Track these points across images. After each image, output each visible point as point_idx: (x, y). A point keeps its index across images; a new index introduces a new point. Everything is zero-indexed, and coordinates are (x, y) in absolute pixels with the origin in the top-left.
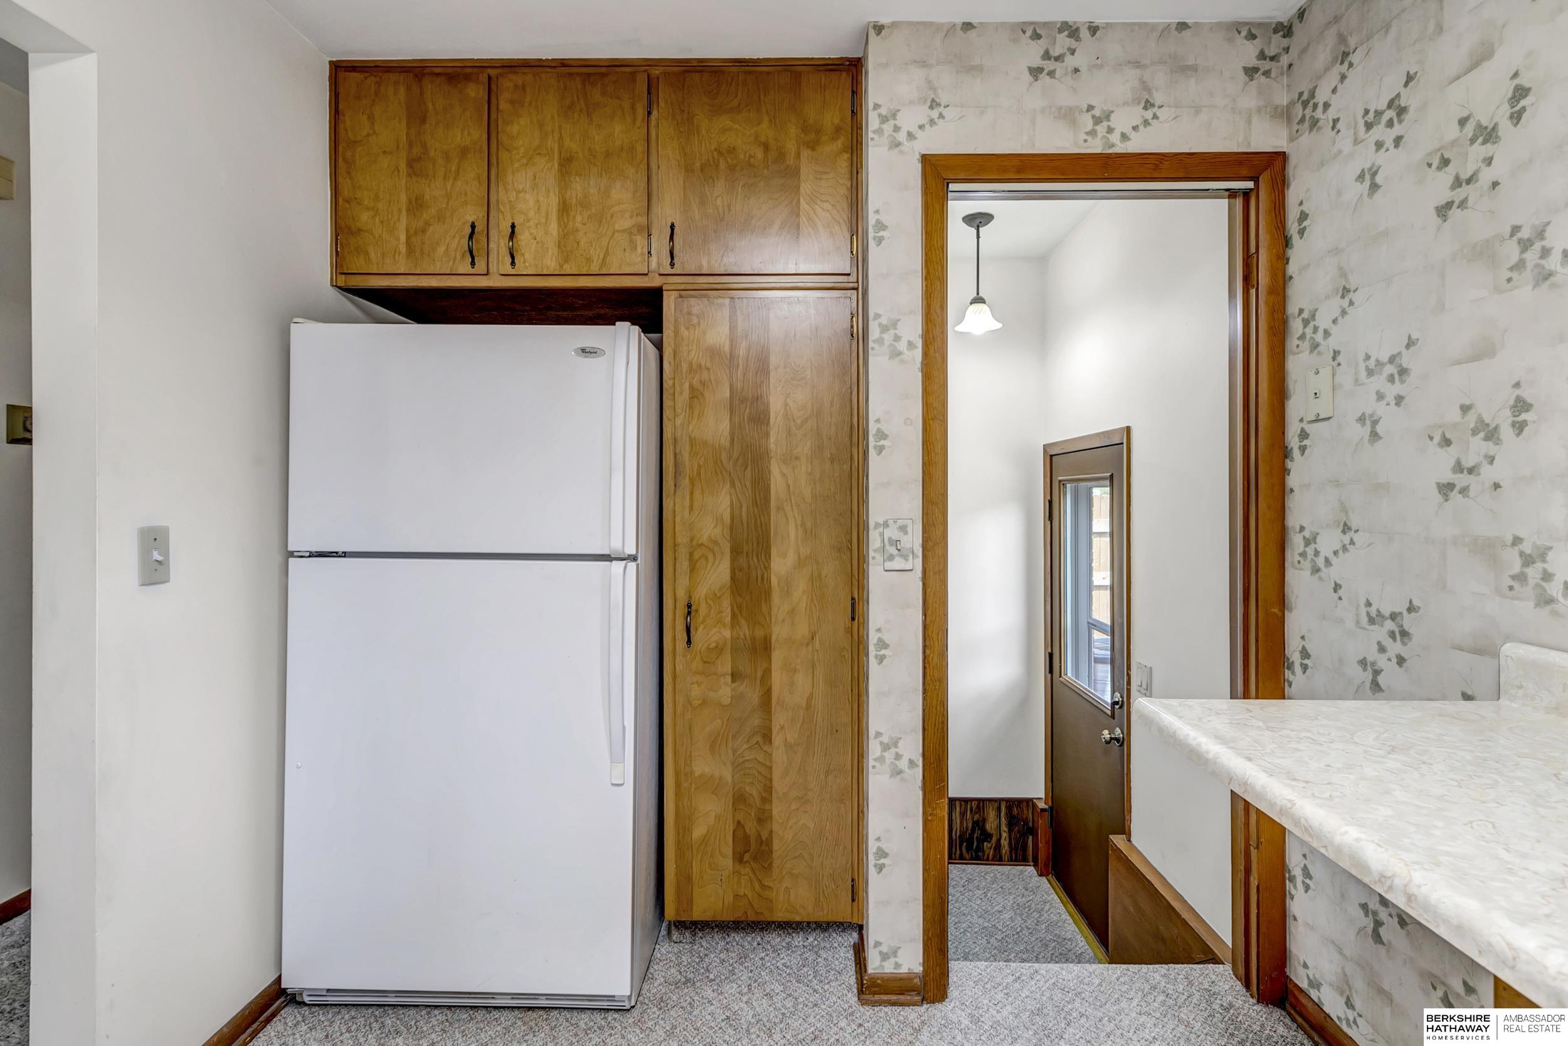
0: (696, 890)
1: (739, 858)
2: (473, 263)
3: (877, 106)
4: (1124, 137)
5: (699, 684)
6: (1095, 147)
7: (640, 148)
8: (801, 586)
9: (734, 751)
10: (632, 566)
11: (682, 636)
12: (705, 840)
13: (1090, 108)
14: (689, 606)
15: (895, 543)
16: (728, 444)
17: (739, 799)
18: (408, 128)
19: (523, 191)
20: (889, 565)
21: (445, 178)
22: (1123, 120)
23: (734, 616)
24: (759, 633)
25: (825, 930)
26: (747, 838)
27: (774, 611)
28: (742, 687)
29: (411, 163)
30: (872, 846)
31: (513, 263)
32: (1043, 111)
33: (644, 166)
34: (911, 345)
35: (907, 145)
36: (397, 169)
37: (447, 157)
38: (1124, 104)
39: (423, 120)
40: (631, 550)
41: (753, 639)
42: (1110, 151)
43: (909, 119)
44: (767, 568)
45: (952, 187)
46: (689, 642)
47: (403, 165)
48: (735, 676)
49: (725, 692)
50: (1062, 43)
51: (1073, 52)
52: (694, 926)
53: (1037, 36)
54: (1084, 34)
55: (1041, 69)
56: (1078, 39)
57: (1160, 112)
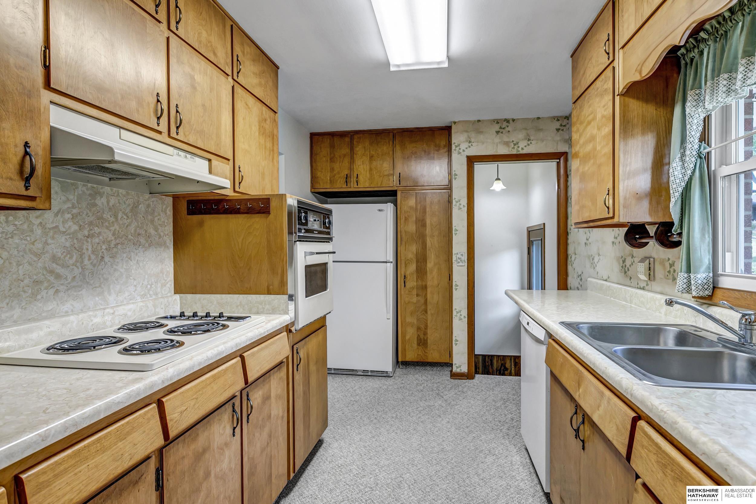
0: (407, 352)
1: (419, 345)
2: (347, 185)
3: (454, 143)
4: (522, 149)
5: (408, 297)
6: (514, 152)
7: (391, 153)
8: (435, 270)
9: (417, 316)
10: (392, 264)
11: (403, 284)
12: (409, 339)
13: (513, 141)
14: (405, 276)
15: (459, 258)
16: (415, 232)
17: (419, 329)
18: (330, 149)
19: (360, 165)
20: (458, 264)
21: (340, 162)
22: (522, 144)
23: (417, 279)
24: (424, 284)
25: (442, 366)
26: (421, 339)
27: (428, 278)
28: (419, 298)
29: (331, 159)
30: (454, 339)
31: (357, 185)
32: (500, 143)
33: (392, 158)
34: (464, 206)
35: (462, 153)
36: (327, 161)
37: (340, 157)
38: (522, 140)
39: (334, 147)
40: (391, 260)
41: (422, 285)
42: (518, 153)
43: (463, 146)
44: (426, 266)
45: (475, 163)
46: (405, 286)
47: (329, 159)
48: (417, 295)
49: (415, 299)
50: (505, 124)
51: (508, 126)
52: (406, 364)
53: (498, 123)
54: (511, 121)
55: (499, 132)
56: (509, 123)
57: (532, 142)
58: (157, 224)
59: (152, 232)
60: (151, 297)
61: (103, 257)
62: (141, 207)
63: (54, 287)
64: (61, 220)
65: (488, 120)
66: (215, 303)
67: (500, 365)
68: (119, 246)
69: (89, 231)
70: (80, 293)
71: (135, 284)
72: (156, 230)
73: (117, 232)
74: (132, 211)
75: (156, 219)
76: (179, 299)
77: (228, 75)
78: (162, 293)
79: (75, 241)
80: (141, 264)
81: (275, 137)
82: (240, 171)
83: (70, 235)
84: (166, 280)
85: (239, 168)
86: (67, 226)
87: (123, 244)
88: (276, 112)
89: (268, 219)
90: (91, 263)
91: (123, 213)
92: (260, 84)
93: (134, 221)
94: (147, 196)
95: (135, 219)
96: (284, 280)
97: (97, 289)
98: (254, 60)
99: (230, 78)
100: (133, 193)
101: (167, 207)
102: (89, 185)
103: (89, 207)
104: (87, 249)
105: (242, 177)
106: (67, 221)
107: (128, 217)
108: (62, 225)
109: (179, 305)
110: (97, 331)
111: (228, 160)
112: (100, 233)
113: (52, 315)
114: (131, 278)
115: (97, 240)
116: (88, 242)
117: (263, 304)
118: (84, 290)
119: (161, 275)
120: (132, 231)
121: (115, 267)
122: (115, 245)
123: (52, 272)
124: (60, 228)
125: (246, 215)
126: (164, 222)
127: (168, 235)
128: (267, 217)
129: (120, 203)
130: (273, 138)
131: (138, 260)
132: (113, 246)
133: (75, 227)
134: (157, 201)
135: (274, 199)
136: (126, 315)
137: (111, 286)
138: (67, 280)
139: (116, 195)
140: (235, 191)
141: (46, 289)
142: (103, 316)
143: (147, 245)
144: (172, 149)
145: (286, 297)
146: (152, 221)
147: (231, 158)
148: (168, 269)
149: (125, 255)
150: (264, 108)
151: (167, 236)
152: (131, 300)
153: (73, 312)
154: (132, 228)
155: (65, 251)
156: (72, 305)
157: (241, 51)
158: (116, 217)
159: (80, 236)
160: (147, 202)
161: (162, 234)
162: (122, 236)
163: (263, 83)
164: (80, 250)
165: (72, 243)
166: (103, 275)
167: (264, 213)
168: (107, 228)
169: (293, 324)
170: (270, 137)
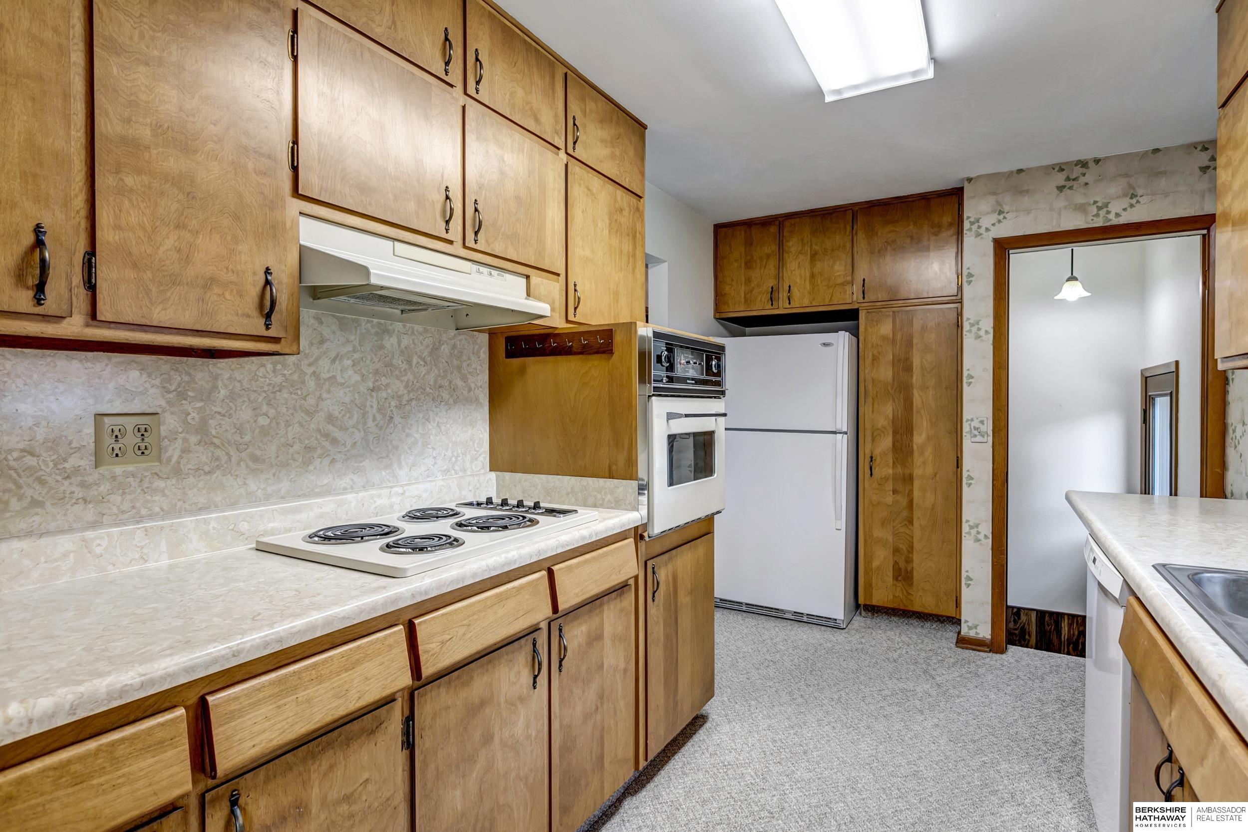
0: (874, 590)
1: (896, 578)
2: (772, 304)
3: (968, 218)
4: (1117, 215)
5: (876, 494)
6: (1099, 223)
7: (849, 245)
8: (929, 451)
9: (894, 527)
10: (845, 436)
11: (868, 472)
12: (878, 568)
13: (1095, 202)
14: (872, 457)
15: (975, 429)
16: (891, 381)
17: (896, 551)
18: (745, 248)
19: (795, 270)
20: (974, 439)
21: (760, 269)
22: (1115, 207)
23: (894, 462)
24: (907, 472)
25: (942, 622)
26: (900, 569)
27: (915, 461)
28: (898, 497)
29: (746, 264)
30: (964, 575)
31: (790, 303)
32: (1065, 207)
33: (850, 254)
34: (987, 332)
35: (985, 234)
36: (741, 267)
37: (761, 259)
38: (1117, 198)
39: (751, 244)
40: (845, 429)
41: (904, 475)
42: (1108, 224)
43: (986, 222)
44: (912, 441)
45: (1011, 251)
46: (871, 474)
47: (743, 265)
48: (895, 492)
49: (889, 499)
50: (1078, 171)
51: (1084, 175)
52: (873, 610)
53: (1062, 170)
54: (1091, 164)
55: (1064, 187)
56: (1087, 168)
57: (1140, 199)
58: (466, 372)
59: (460, 383)
60: (457, 474)
61: (391, 418)
62: (444, 349)
63: (330, 455)
64: (339, 368)
65: (1041, 167)
66: (539, 487)
67: (1076, 633)
68: (414, 402)
69: (374, 383)
70: (361, 464)
71: (434, 455)
72: (464, 379)
73: (411, 384)
74: (431, 353)
75: (464, 365)
76: (495, 479)
77: (558, 149)
78: (472, 469)
79: (356, 395)
80: (443, 428)
81: (638, 235)
82: (575, 290)
83: (349, 388)
84: (478, 451)
85: (575, 285)
86: (346, 376)
87: (420, 399)
88: (641, 197)
89: (611, 361)
90: (377, 425)
91: (420, 357)
92: (613, 157)
93: (434, 367)
94: (453, 332)
95: (436, 366)
96: (632, 456)
97: (384, 460)
98: (602, 121)
99: (562, 154)
100: (433, 329)
101: (480, 348)
102: (375, 321)
103: (374, 350)
104: (372, 407)
105: (579, 298)
106: (347, 369)
107: (426, 362)
108: (339, 374)
109: (495, 488)
110: (381, 516)
111: (558, 275)
112: (388, 385)
113: (327, 491)
114: (429, 446)
115: (384, 394)
116: (372, 397)
117: (603, 493)
118: (367, 461)
119: (471, 443)
120: (432, 382)
121: (407, 430)
122: (408, 401)
123: (327, 436)
124: (338, 378)
125: (581, 356)
126: (476, 369)
127: (481, 387)
128: (609, 359)
129: (415, 344)
130: (634, 237)
131: (438, 422)
132: (405, 403)
133: (357, 378)
134: (466, 339)
135: (618, 332)
136: (420, 497)
137: (403, 457)
138: (345, 447)
139: (410, 332)
140: (567, 321)
141: (320, 457)
142: (390, 497)
143: (451, 401)
144: (469, 264)
145: (634, 484)
146: (459, 368)
147: (562, 272)
148: (481, 436)
149: (421, 415)
150: (620, 192)
151: (480, 389)
152: (428, 477)
153: (352, 489)
154: (431, 378)
155: (344, 408)
156: (352, 480)
157: (581, 111)
158: (409, 362)
159: (362, 389)
160: (453, 342)
161: (473, 386)
162: (417, 389)
163: (618, 153)
164: (362, 407)
165: (352, 398)
166: (391, 441)
167: (603, 352)
168: (398, 378)
169: (645, 526)
170: (628, 235)
